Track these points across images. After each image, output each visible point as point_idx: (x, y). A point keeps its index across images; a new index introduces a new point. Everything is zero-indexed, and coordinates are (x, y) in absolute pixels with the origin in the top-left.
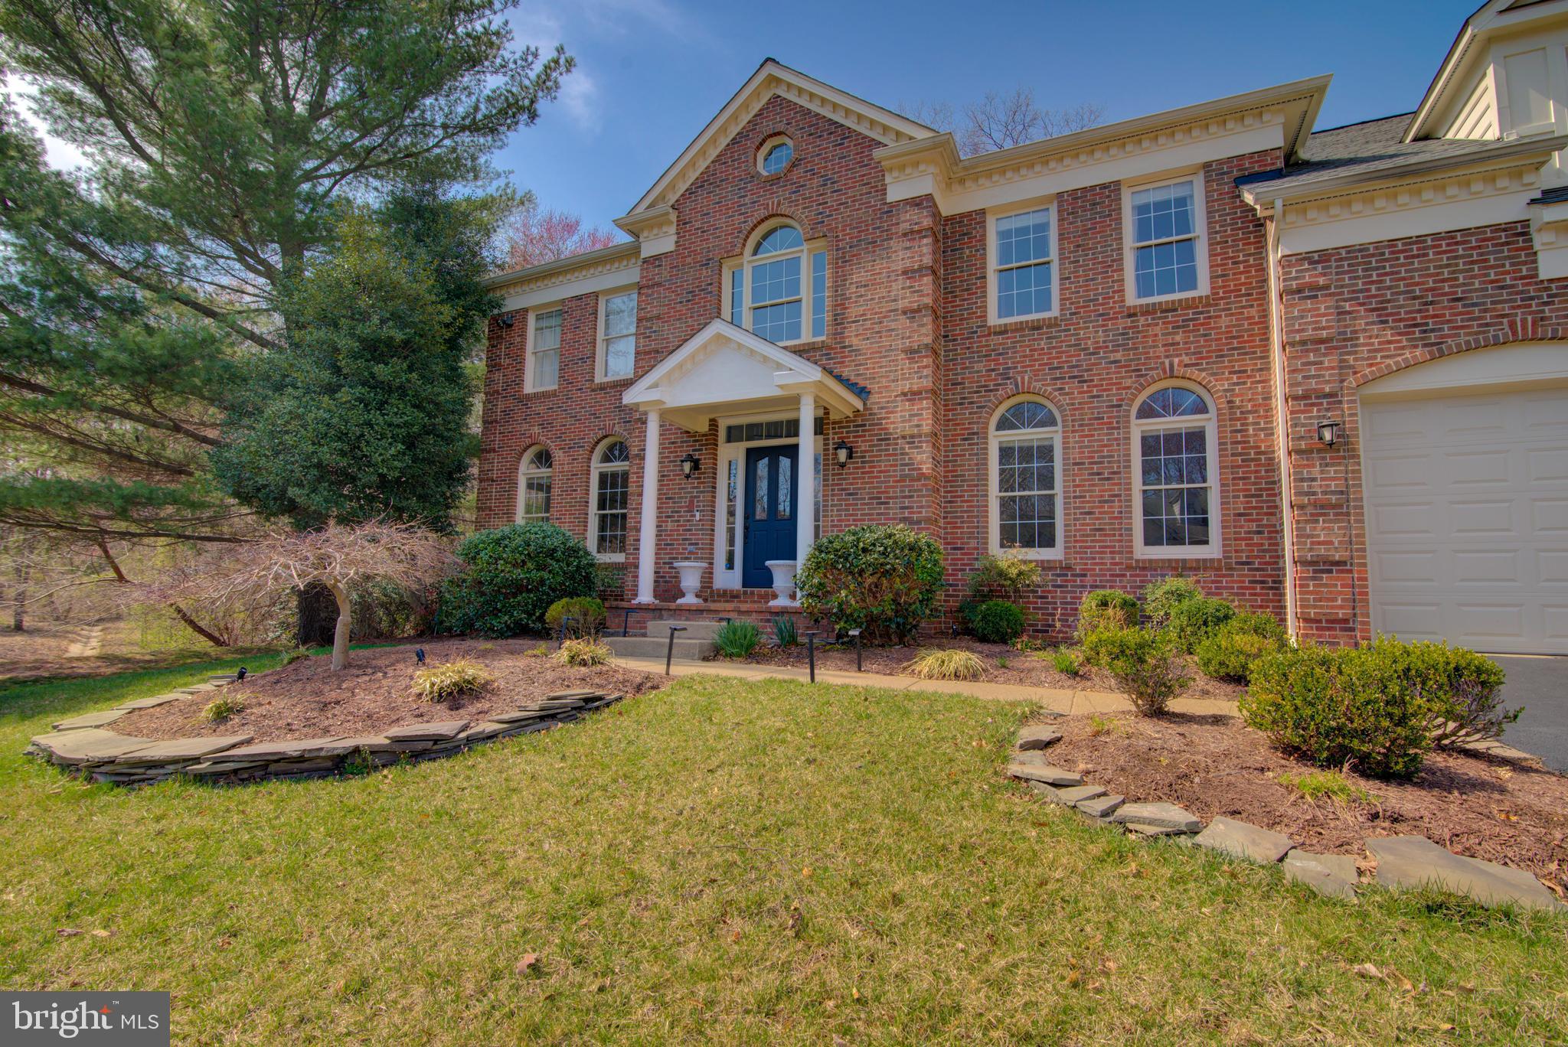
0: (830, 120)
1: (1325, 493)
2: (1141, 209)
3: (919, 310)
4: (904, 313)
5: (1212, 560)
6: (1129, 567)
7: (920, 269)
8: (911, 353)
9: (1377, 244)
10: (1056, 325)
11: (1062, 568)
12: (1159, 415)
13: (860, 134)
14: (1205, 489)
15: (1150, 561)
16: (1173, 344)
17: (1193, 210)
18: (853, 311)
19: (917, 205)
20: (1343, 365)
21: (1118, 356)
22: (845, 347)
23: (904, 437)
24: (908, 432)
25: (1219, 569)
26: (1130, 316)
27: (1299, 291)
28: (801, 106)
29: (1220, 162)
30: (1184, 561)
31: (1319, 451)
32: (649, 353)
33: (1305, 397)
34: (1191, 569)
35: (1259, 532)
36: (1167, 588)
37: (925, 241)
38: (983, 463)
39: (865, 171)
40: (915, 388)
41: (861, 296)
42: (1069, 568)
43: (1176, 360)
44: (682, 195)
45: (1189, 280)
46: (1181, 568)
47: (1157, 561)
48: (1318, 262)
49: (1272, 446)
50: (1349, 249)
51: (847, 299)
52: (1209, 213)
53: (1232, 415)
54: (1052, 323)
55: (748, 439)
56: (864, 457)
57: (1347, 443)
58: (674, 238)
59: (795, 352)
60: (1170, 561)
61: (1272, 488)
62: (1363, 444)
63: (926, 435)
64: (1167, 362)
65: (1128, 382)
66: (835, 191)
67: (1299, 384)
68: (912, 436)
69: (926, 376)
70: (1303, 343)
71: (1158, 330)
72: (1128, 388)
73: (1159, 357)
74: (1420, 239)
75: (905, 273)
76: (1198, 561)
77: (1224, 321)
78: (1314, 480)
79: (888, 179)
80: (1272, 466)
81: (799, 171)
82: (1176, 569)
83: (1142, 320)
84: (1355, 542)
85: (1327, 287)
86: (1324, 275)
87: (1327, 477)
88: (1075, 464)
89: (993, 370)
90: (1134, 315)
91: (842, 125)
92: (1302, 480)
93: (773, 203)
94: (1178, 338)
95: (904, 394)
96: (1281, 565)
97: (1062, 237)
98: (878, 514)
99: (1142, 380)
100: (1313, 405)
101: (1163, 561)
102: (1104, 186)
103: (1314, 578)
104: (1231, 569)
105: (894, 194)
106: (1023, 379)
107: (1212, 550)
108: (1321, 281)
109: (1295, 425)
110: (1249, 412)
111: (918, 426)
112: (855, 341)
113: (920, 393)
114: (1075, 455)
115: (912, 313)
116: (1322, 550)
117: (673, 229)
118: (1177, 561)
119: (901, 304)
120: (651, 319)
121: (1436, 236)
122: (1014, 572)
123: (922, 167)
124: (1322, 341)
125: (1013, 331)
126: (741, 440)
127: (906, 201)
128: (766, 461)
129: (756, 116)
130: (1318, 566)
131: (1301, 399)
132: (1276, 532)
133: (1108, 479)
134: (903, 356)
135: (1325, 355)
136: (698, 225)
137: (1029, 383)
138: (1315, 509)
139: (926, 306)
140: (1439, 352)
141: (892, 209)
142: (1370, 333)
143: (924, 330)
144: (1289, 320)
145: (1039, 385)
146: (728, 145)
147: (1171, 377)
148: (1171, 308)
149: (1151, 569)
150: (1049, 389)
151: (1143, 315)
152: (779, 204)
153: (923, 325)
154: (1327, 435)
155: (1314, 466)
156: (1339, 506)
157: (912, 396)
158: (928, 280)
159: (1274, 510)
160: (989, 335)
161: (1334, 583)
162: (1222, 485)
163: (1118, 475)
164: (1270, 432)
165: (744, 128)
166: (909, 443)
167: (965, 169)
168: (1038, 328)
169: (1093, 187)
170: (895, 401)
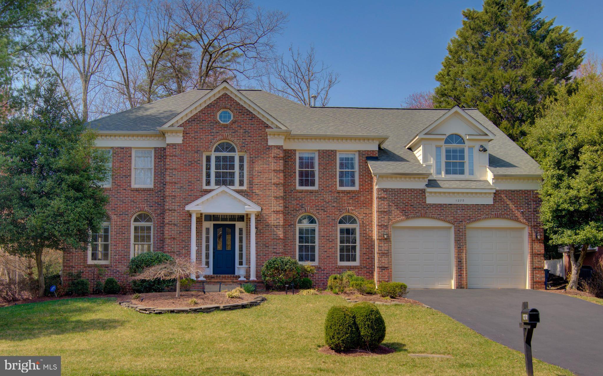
0: (247, 109)
1: (384, 250)
2: (341, 159)
3: (279, 184)
4: (274, 184)
5: (357, 266)
6: (336, 268)
7: (279, 171)
8: (276, 198)
9: (397, 189)
10: (317, 192)
11: (318, 268)
12: (345, 223)
13: (258, 118)
14: (356, 246)
15: (342, 266)
16: (349, 203)
17: (355, 163)
18: (256, 181)
19: (279, 148)
20: (389, 219)
21: (335, 205)
22: (253, 193)
23: (274, 226)
24: (275, 224)
25: (359, 269)
26: (338, 193)
27: (381, 198)
28: (236, 101)
29: (363, 151)
30: (350, 266)
31: (383, 240)
32: (172, 183)
33: (381, 226)
34: (352, 268)
35: (369, 259)
36: (347, 274)
37: (281, 161)
38: (295, 234)
39: (260, 132)
40: (278, 210)
41: (259, 176)
42: (320, 268)
43: (350, 208)
44: (185, 122)
45: (353, 184)
46: (350, 268)
47: (344, 266)
48: (385, 191)
49: (372, 235)
50: (392, 189)
51: (254, 176)
52: (359, 166)
53: (363, 226)
54: (316, 192)
55: (213, 221)
56: (260, 231)
57: (389, 238)
58: (182, 138)
59: (236, 192)
60: (347, 266)
61: (372, 246)
62: (392, 239)
63: (281, 226)
64: (348, 208)
65: (337, 213)
66: (249, 136)
67: (380, 222)
68: (277, 226)
69: (281, 207)
70: (381, 212)
71: (345, 198)
72: (337, 215)
73: (345, 207)
74: (405, 190)
75: (274, 171)
76: (354, 266)
77: (362, 198)
78: (382, 247)
79: (268, 137)
80: (372, 241)
81: (235, 125)
82: (348, 268)
83: (341, 195)
84: (390, 262)
85: (386, 198)
86: (386, 195)
87: (385, 247)
88: (322, 236)
89: (298, 204)
90: (339, 193)
91: (252, 113)
92: (380, 247)
93: (225, 135)
94: (350, 201)
95: (274, 212)
96: (373, 267)
97: (319, 165)
98: (265, 250)
99: (341, 213)
100: (383, 228)
101: (345, 266)
102: (332, 151)
103: (381, 271)
104: (362, 269)
105: (270, 143)
106: (307, 208)
107: (357, 263)
108: (386, 196)
109: (378, 233)
110: (367, 225)
111: (279, 222)
112: (257, 191)
113: (279, 212)
114: (322, 234)
115: (276, 185)
116: (383, 265)
117: (181, 135)
118: (349, 266)
119: (273, 181)
120: (172, 169)
121: (409, 190)
122: (309, 269)
123: (280, 136)
124: (385, 212)
125: (304, 192)
126: (211, 220)
127: (275, 146)
128: (221, 229)
129: (217, 99)
130: (382, 268)
131: (380, 226)
132: (373, 259)
133: (331, 242)
134: (273, 199)
135: (385, 216)
136: (193, 135)
137: (309, 210)
138: (382, 254)
139: (281, 183)
140: (408, 218)
141: (270, 148)
142: (395, 212)
143: (281, 191)
144: (378, 206)
145: (312, 211)
146: (206, 107)
147: (349, 212)
148: (349, 192)
149: (342, 268)
150: (315, 212)
151: (342, 193)
152: (227, 136)
153: (280, 190)
154: (385, 237)
155: (382, 243)
156: (387, 254)
157: (277, 212)
158: (281, 174)
159: (372, 253)
160: (297, 192)
161: (385, 272)
162: (360, 245)
163: (333, 241)
164: (372, 231)
165: (212, 102)
166: (276, 228)
167: (291, 136)
168: (312, 193)
169: (329, 150)
170: (271, 214)
